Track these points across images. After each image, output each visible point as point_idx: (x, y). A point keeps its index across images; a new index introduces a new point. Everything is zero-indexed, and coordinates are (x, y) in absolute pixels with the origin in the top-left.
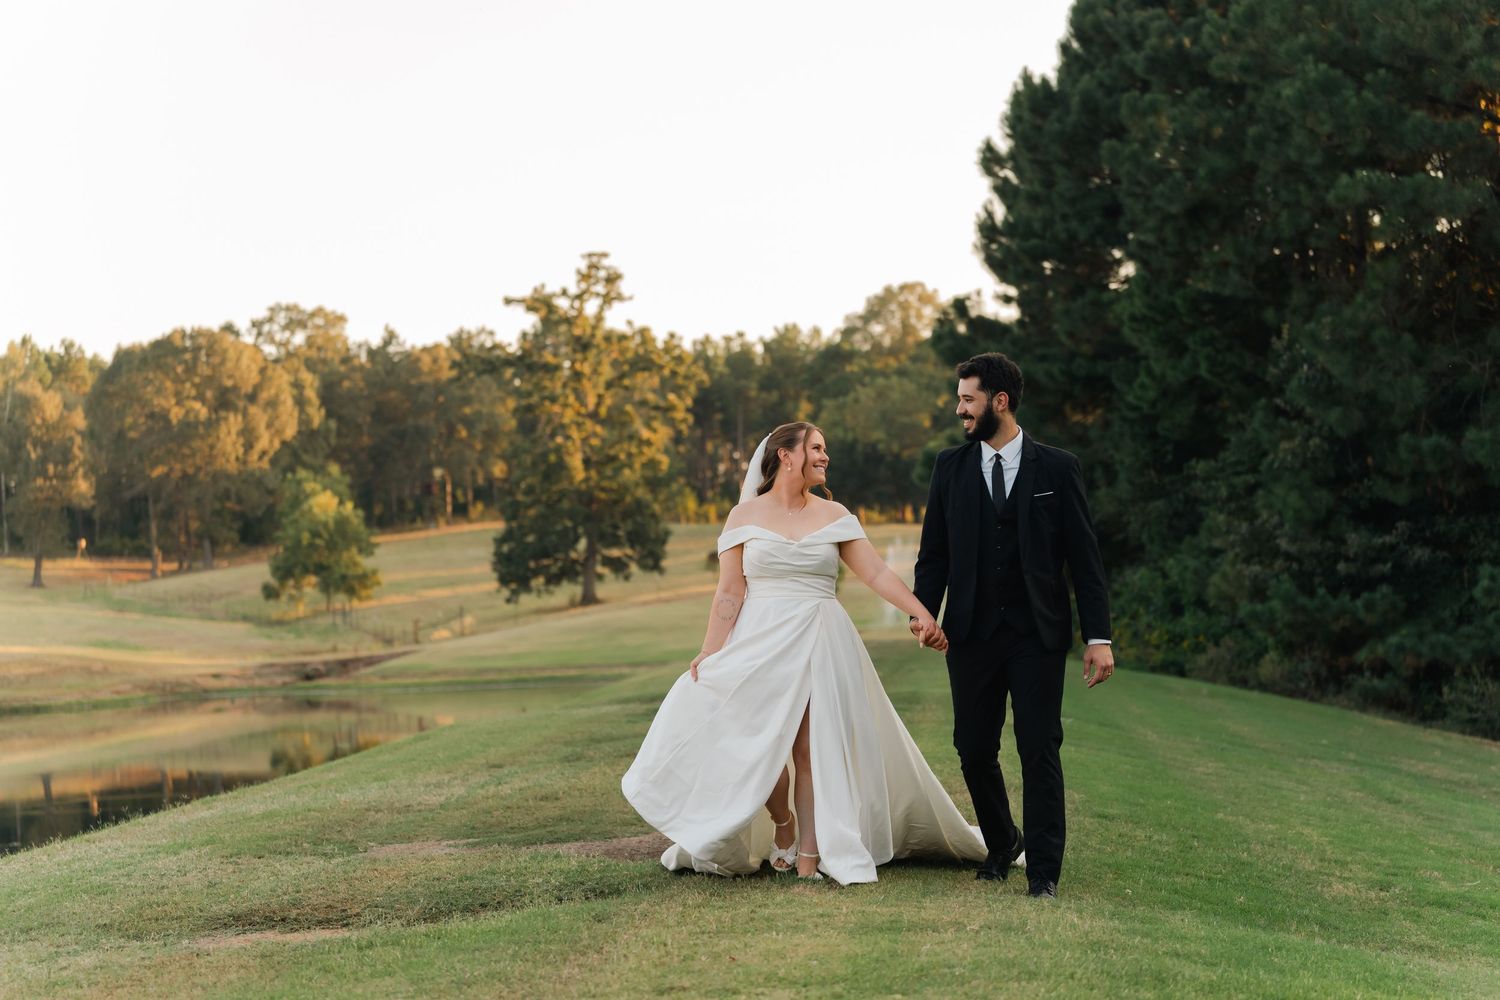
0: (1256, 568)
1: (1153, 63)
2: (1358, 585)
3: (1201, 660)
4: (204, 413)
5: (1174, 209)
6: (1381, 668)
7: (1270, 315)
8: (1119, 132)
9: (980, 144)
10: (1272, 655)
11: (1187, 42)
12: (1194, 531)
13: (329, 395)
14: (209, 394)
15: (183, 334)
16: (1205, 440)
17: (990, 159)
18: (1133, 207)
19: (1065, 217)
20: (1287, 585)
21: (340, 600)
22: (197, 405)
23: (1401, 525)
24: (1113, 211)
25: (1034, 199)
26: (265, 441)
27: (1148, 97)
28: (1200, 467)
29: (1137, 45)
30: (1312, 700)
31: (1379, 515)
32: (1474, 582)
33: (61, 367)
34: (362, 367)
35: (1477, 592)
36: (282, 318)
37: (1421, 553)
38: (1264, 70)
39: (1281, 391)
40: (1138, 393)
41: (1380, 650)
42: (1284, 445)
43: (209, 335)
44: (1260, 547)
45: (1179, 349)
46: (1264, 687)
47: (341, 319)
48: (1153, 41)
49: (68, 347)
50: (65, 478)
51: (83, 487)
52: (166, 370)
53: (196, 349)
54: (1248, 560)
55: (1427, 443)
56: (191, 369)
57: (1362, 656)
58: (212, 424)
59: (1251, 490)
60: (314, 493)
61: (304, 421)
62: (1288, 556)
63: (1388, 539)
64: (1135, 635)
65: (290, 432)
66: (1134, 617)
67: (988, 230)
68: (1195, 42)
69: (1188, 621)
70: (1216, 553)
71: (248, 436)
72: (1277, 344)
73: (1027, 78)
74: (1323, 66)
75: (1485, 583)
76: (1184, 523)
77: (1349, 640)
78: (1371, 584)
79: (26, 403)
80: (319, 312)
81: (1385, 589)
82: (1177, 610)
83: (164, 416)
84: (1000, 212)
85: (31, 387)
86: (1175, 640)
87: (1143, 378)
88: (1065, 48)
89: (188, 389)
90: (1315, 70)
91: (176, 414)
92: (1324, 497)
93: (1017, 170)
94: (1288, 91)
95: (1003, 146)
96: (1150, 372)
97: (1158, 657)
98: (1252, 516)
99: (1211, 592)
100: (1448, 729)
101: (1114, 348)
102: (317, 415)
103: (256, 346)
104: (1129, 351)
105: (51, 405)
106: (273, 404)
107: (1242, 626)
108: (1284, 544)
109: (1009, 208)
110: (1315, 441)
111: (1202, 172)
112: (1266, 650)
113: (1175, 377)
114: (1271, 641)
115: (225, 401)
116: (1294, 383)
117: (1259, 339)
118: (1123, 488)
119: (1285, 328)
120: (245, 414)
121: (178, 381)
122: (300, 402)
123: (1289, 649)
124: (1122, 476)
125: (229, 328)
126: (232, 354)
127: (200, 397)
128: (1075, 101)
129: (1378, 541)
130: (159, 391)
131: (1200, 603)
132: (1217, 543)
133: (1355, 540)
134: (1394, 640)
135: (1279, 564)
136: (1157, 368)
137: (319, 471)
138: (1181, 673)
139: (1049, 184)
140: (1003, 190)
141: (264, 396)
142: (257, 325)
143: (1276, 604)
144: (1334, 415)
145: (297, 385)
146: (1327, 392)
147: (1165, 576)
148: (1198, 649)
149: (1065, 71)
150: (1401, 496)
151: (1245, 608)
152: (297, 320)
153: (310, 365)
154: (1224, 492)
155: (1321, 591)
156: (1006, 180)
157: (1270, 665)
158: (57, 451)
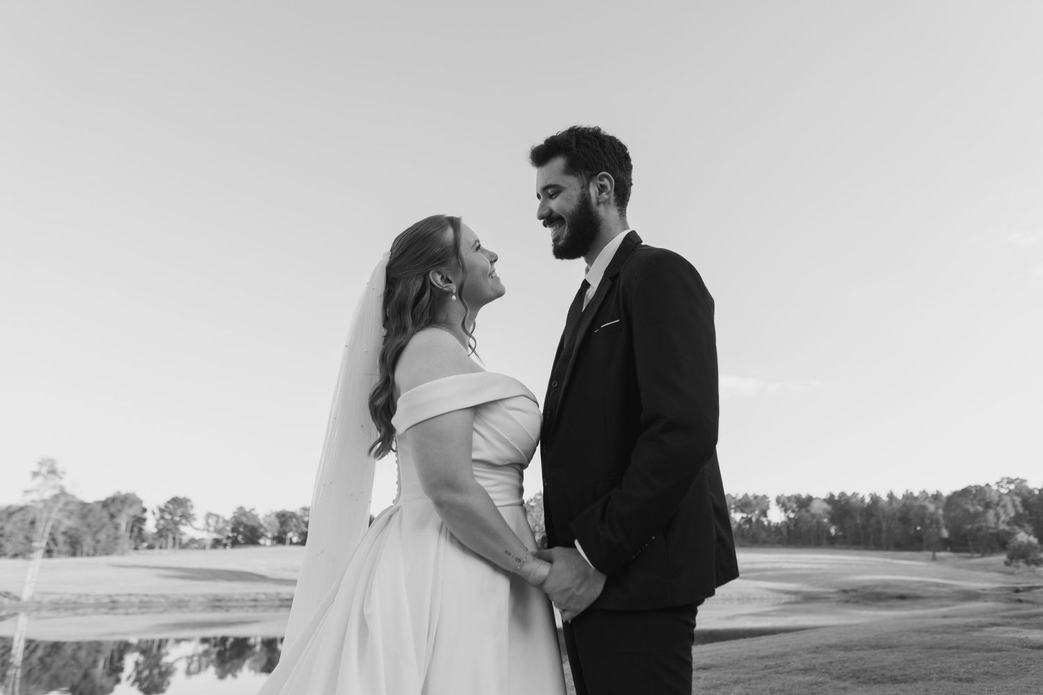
4: (981, 509)
13: (1025, 503)
14: (983, 504)
15: (971, 487)
21: (1033, 566)
22: (979, 507)
26: (1003, 517)
33: (937, 497)
34: (1035, 495)
36: (1005, 481)
43: (980, 487)
47: (1025, 481)
49: (938, 492)
50: (939, 529)
51: (945, 533)
52: (966, 497)
53: (976, 491)
56: (975, 497)
58: (984, 513)
60: (1019, 533)
61: (1017, 511)
65: (1012, 514)
71: (997, 516)
79: (923, 508)
80: (1017, 479)
83: (967, 511)
85: (926, 503)
89: (975, 502)
91: (972, 510)
102: (1021, 510)
103: (998, 490)
105: (931, 508)
106: (1005, 506)
115: (988, 506)
120: (995, 509)
121: (972, 500)
122: (1014, 506)
125: (987, 485)
126: (988, 492)
127: (979, 504)
130: (966, 503)
137: (1021, 526)
141: (1002, 503)
142: (997, 484)
145: (1013, 501)
152: (1010, 481)
153: (1017, 494)
158: (935, 521)
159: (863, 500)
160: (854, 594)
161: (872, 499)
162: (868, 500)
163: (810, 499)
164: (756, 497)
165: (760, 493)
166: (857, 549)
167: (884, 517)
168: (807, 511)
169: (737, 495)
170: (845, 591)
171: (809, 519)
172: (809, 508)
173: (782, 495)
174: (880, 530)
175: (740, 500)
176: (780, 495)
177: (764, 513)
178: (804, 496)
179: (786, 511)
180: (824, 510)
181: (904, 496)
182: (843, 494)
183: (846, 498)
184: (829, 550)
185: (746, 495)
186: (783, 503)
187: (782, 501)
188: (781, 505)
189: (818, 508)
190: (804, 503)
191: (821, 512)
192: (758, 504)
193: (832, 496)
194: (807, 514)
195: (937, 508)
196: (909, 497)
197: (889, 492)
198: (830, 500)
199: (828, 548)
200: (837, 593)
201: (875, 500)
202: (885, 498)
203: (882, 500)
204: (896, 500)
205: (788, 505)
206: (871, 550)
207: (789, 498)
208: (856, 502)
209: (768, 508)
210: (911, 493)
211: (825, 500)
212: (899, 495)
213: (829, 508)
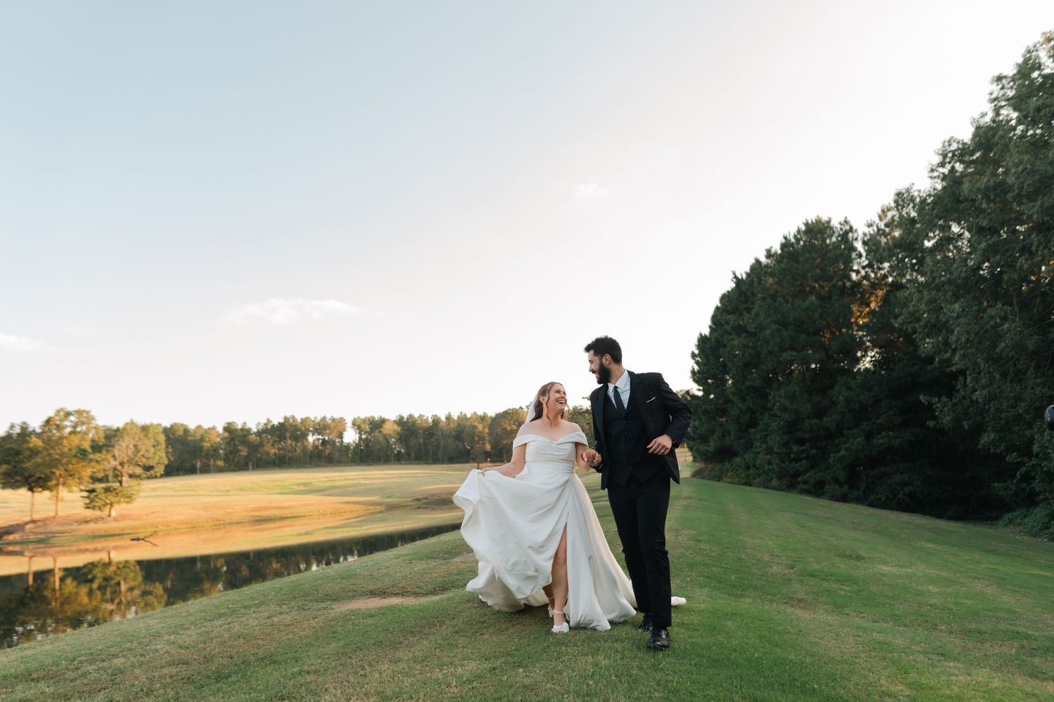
0: (768, 457)
1: (732, 328)
2: (797, 460)
3: (756, 481)
4: (515, 427)
5: (740, 364)
6: (805, 482)
7: (768, 390)
8: (725, 346)
9: (691, 352)
10: (774, 480)
11: (741, 323)
12: (751, 447)
14: (516, 423)
15: (510, 410)
16: (753, 423)
17: (693, 355)
18: (730, 365)
19: (713, 369)
20: (777, 461)
22: (514, 426)
23: (808, 444)
24: (725, 366)
25: (705, 365)
27: (731, 337)
28: (752, 430)
29: (728, 324)
30: (787, 492)
31: (801, 442)
32: (829, 458)
33: (483, 418)
35: (830, 461)
37: (814, 451)
38: (761, 327)
39: (772, 410)
40: (734, 412)
41: (804, 477)
42: (774, 424)
43: (516, 409)
44: (770, 451)
45: (744, 400)
46: (773, 488)
48: (732, 323)
49: (484, 413)
50: (484, 444)
51: (488, 447)
52: (506, 418)
53: (513, 413)
54: (766, 455)
55: (813, 422)
56: (512, 418)
57: (800, 479)
59: (766, 436)
62: (777, 453)
63: (805, 448)
64: (738, 475)
66: (737, 470)
67: (693, 372)
68: (743, 322)
69: (752, 471)
70: (758, 453)
72: (770, 397)
73: (701, 335)
74: (776, 326)
75: (832, 459)
76: (749, 445)
77: (796, 475)
78: (801, 460)
79: (475, 427)
81: (804, 461)
82: (748, 468)
83: (506, 429)
84: (696, 368)
85: (476, 424)
86: (748, 476)
87: (735, 408)
88: (710, 327)
89: (512, 422)
90: (774, 326)
91: (509, 428)
92: (786, 437)
93: (701, 358)
94: (768, 332)
95: (696, 352)
96: (737, 407)
97: (744, 481)
98: (767, 443)
99: (757, 464)
100: (825, 499)
101: (728, 401)
104: (731, 401)
105: (480, 427)
107: (766, 472)
108: (775, 450)
109: (699, 367)
110: (782, 423)
111: (747, 354)
112: (772, 479)
113: (744, 407)
114: (774, 476)
116: (775, 408)
117: (765, 397)
118: (732, 437)
119: (772, 393)
123: (779, 478)
124: (732, 434)
125: (521, 408)
127: (514, 424)
128: (713, 339)
129: (801, 448)
130: (505, 423)
131: (755, 466)
132: (758, 450)
133: (795, 448)
134: (808, 475)
135: (775, 455)
136: (739, 405)
138: (750, 485)
139: (708, 360)
140: (697, 363)
142: (527, 407)
143: (774, 466)
144: (787, 416)
146: (784, 409)
147: (745, 460)
148: (754, 478)
149: (711, 332)
150: (807, 436)
151: (766, 467)
154: (759, 437)
155: (787, 462)
156: (698, 361)
157: (774, 482)
158: (482, 438)
159: (427, 420)
160: (425, 501)
161: (433, 421)
162: (430, 420)
163: (383, 421)
164: (333, 420)
165: (337, 416)
166: (419, 464)
167: (442, 436)
168: (380, 432)
169: (316, 417)
170: (418, 500)
171: (381, 439)
172: (382, 429)
173: (359, 417)
174: (438, 447)
175: (319, 424)
176: (356, 417)
177: (341, 436)
178: (377, 417)
179: (360, 433)
180: (394, 431)
181: (458, 417)
182: (411, 416)
183: (413, 420)
184: (395, 466)
185: (324, 418)
186: (357, 425)
187: (358, 423)
188: (356, 427)
189: (389, 429)
190: (376, 425)
191: (392, 432)
192: (336, 427)
193: (402, 418)
194: (380, 435)
195: (484, 427)
196: (463, 418)
197: (447, 413)
198: (400, 422)
199: (396, 464)
200: (412, 501)
201: (436, 421)
202: (443, 419)
203: (442, 421)
204: (453, 421)
205: (363, 426)
206: (430, 464)
207: (364, 421)
208: (421, 423)
209: (344, 430)
210: (465, 415)
211: (395, 421)
212: (455, 416)
213: (398, 429)
